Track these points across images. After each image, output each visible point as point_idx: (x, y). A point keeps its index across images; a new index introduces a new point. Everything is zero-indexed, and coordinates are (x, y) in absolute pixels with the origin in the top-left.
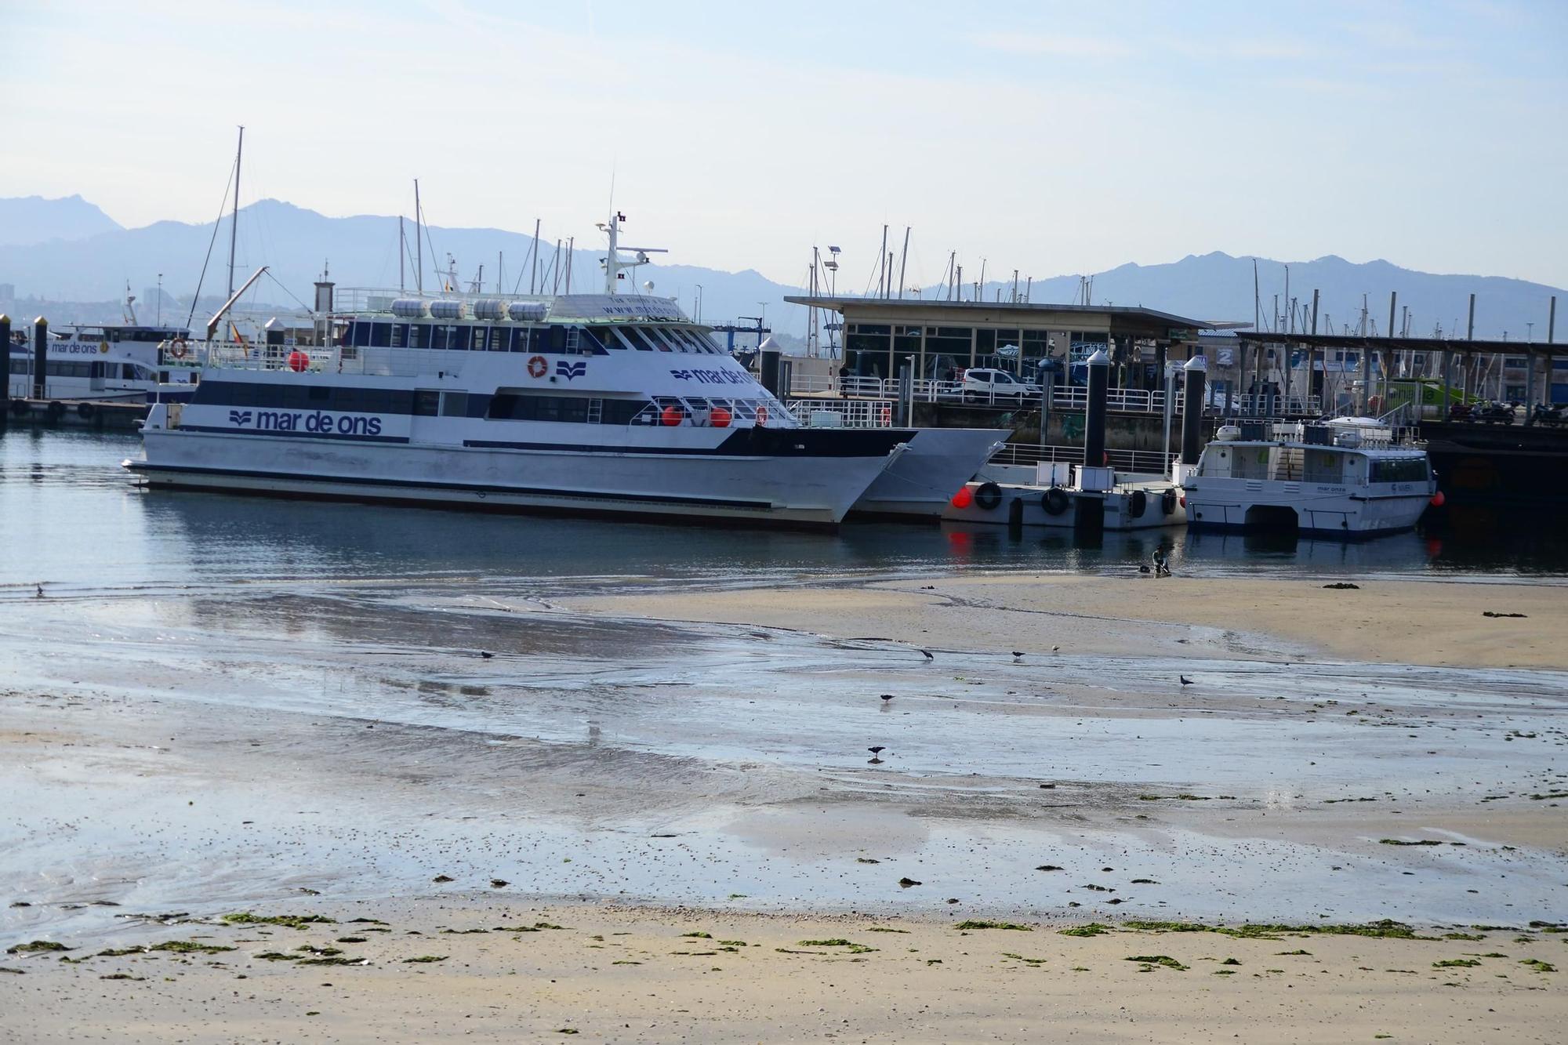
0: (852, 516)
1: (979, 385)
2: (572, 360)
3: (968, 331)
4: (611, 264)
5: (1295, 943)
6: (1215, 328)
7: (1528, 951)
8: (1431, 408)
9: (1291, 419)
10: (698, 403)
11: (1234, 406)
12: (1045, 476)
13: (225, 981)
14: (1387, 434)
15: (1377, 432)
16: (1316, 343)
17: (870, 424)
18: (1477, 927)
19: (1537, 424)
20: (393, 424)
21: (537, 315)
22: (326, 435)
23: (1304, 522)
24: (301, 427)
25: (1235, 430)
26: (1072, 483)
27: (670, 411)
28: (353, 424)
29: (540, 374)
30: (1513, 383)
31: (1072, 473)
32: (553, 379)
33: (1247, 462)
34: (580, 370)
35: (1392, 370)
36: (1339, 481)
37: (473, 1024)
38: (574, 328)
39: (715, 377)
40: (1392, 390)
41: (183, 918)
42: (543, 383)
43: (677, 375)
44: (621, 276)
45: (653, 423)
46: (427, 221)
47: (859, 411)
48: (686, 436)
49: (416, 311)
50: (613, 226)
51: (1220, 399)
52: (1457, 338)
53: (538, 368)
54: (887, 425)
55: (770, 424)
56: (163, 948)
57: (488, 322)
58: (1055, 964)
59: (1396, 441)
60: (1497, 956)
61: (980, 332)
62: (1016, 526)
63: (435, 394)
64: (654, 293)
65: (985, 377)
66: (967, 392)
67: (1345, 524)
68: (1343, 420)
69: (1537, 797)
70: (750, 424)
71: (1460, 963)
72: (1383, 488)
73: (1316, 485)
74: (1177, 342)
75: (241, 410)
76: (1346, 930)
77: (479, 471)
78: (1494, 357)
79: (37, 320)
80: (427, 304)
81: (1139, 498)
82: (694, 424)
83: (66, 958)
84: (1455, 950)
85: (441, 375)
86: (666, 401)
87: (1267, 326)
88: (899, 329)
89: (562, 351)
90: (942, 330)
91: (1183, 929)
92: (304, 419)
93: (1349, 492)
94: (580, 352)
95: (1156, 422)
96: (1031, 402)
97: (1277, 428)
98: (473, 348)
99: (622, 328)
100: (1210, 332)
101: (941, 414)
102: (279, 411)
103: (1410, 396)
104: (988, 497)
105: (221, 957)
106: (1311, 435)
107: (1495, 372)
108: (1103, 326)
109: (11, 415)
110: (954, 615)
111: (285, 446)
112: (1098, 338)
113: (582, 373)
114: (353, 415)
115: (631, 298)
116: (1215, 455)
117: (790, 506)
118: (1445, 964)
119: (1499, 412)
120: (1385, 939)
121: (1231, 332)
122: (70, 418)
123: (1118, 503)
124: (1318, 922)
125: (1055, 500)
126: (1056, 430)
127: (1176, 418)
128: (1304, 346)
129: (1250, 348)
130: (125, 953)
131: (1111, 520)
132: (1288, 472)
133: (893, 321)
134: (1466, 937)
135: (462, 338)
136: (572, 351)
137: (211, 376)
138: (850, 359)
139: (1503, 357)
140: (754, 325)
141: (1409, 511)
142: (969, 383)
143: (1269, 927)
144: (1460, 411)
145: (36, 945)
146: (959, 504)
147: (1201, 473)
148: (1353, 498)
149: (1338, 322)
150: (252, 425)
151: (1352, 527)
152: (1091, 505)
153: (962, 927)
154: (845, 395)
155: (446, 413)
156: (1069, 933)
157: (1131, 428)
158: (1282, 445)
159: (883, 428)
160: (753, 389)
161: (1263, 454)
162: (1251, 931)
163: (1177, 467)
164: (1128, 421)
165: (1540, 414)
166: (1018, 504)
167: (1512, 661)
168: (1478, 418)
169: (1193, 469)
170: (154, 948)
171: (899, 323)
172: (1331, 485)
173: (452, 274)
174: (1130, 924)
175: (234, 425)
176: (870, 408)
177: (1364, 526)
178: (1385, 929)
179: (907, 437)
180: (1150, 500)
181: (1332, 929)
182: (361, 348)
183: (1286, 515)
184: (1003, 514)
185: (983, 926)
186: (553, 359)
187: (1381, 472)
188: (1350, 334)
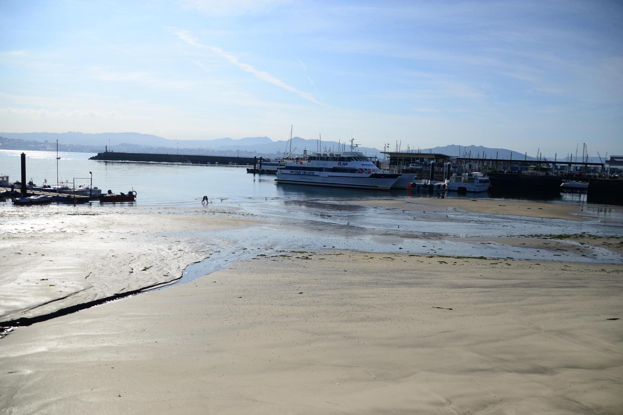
0: (391, 188)
1: (412, 167)
2: (345, 162)
3: (411, 158)
4: (352, 147)
5: (466, 260)
6: (453, 157)
7: (506, 262)
8: (490, 171)
9: (466, 173)
10: (366, 169)
11: (456, 170)
12: (423, 182)
13: (290, 261)
14: (482, 175)
15: (480, 175)
16: (470, 160)
17: (394, 173)
18: (497, 258)
19: (508, 174)
20: (316, 173)
21: (340, 155)
22: (305, 175)
23: (468, 190)
24: (302, 174)
25: (456, 174)
26: (428, 183)
27: (361, 171)
28: (310, 173)
29: (340, 165)
30: (504, 167)
31: (428, 181)
32: (342, 166)
33: (458, 180)
34: (346, 164)
35: (483, 164)
36: (474, 183)
37: (330, 269)
38: (346, 157)
39: (369, 165)
40: (483, 168)
41: (284, 251)
42: (341, 166)
43: (362, 165)
44: (353, 149)
45: (358, 173)
46: (322, 140)
47: (392, 171)
48: (364, 175)
49: (320, 155)
50: (352, 141)
51: (453, 169)
52: (494, 159)
53: (340, 164)
54: (397, 173)
55: (378, 173)
56: (281, 256)
57: (332, 156)
58: (425, 262)
59: (484, 176)
60: (501, 263)
61: (413, 158)
62: (418, 190)
63: (323, 168)
64: (359, 152)
65: (414, 165)
66: (410, 168)
67: (475, 190)
68: (475, 173)
69: (508, 236)
70: (375, 173)
71: (494, 264)
72: (481, 184)
73: (469, 184)
74: (446, 159)
75: (292, 171)
76: (475, 258)
77: (330, 181)
78: (501, 162)
79: (260, 156)
80: (322, 153)
81: (440, 185)
82: (365, 173)
83: (266, 257)
84: (493, 262)
85: (324, 165)
86: (360, 169)
87: (462, 157)
88: (399, 157)
89: (344, 161)
90: (407, 158)
91: (447, 257)
92: (302, 172)
93: (475, 185)
94: (347, 161)
95: (442, 173)
96: (421, 169)
97: (463, 174)
98: (329, 161)
99: (354, 157)
100: (452, 158)
101: (406, 171)
102: (298, 171)
103: (486, 169)
104: (414, 185)
105: (290, 258)
106: (469, 175)
107: (501, 165)
108: (434, 157)
109: (256, 171)
110: (408, 205)
111: (299, 176)
112: (433, 159)
113: (347, 165)
114: (310, 171)
115: (355, 152)
116: (452, 178)
117: (381, 186)
118: (492, 264)
119: (502, 171)
120: (482, 259)
121: (455, 158)
122: (265, 172)
123: (436, 186)
124: (470, 256)
125: (425, 186)
126: (426, 174)
127: (446, 172)
128: (468, 160)
129: (459, 161)
130: (275, 257)
131: (434, 189)
132: (465, 181)
133: (398, 156)
134: (495, 259)
135: (327, 159)
136: (345, 161)
137: (287, 165)
138: (391, 162)
139: (502, 162)
140: (375, 157)
141: (486, 188)
142: (411, 166)
143: (461, 257)
144: (495, 171)
145: (261, 255)
146: (409, 186)
147: (450, 181)
148: (476, 186)
149: (474, 156)
150: (294, 173)
151: (476, 191)
152: (431, 186)
153: (410, 256)
154: (390, 168)
155: (325, 171)
156: (428, 257)
158: (464, 177)
159: (396, 174)
160: (375, 167)
161: (461, 178)
162: (459, 258)
163: (446, 180)
164: (438, 173)
165: (509, 172)
166: (419, 186)
167: (504, 214)
168: (498, 172)
169: (449, 181)
170: (279, 256)
171: (399, 156)
172: (472, 184)
173: (326, 149)
174: (438, 256)
175: (291, 173)
176: (394, 170)
177: (478, 190)
178: (482, 258)
179: (400, 175)
180: (441, 186)
181: (472, 258)
182: (311, 161)
183: (465, 189)
184: (416, 188)
185: (413, 256)
186: (342, 162)
187: (481, 181)
188: (476, 158)
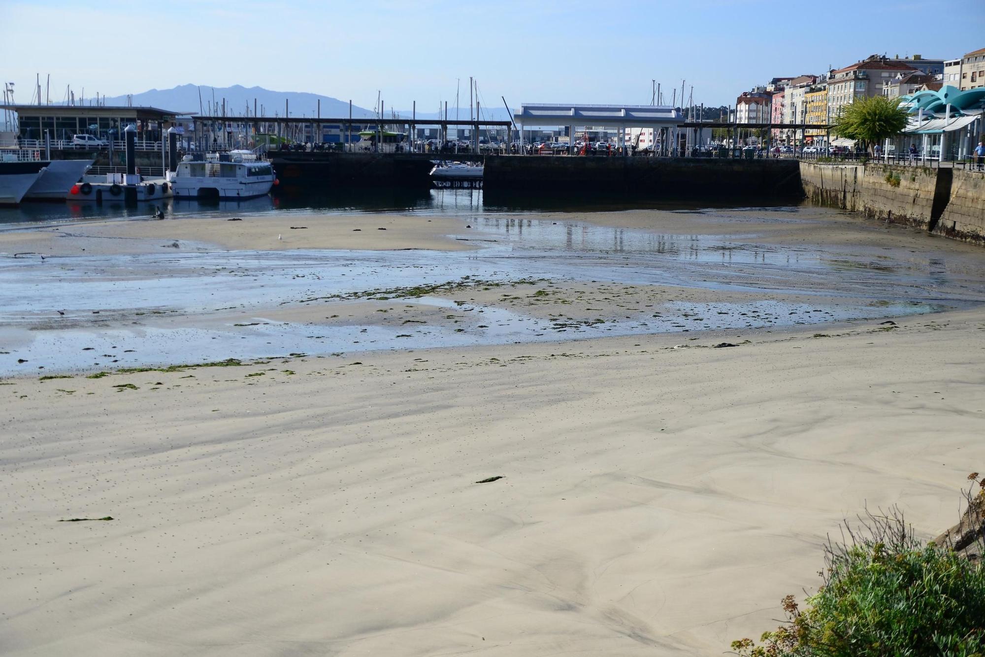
0: (25, 199)
1: (81, 142)
3: (75, 119)
6: (182, 115)
8: (273, 146)
9: (214, 152)
11: (191, 147)
12: (110, 179)
14: (254, 157)
15: (250, 156)
16: (226, 120)
17: (30, 159)
19: (315, 151)
23: (222, 194)
25: (191, 157)
26: (122, 182)
30: (307, 134)
31: (122, 177)
33: (197, 170)
35: (257, 131)
36: (235, 176)
40: (257, 139)
47: (25, 154)
51: (185, 144)
52: (282, 117)
54: (38, 159)
59: (259, 159)
61: (80, 119)
62: (99, 201)
65: (83, 138)
66: (76, 145)
67: (238, 194)
68: (236, 151)
72: (253, 179)
73: (225, 179)
74: (166, 121)
78: (300, 124)
81: (152, 188)
87: (206, 114)
88: (44, 118)
90: (63, 119)
93: (239, 181)
95: (158, 155)
96: (104, 148)
97: (208, 156)
100: (180, 117)
101: (66, 154)
103: (265, 141)
104: (86, 190)
106: (222, 158)
107: (299, 131)
108: (134, 115)
110: (65, 241)
112: (132, 120)
116: (183, 168)
119: (300, 146)
121: (189, 117)
123: (143, 190)
125: (115, 189)
126: (117, 160)
127: (166, 153)
128: (220, 121)
129: (199, 123)
131: (141, 197)
132: (213, 174)
133: (40, 115)
138: (22, 132)
139: (304, 124)
141: (265, 188)
142: (76, 141)
144: (285, 146)
146: (73, 193)
147: (178, 175)
148: (241, 183)
149: (236, 110)
151: (241, 195)
152: (131, 190)
154: (20, 147)
157: (148, 158)
158: (210, 162)
159: (36, 161)
161: (203, 167)
163: (167, 173)
164: (147, 155)
165: (317, 147)
166: (100, 191)
167: (300, 246)
168: (292, 149)
169: (174, 174)
171: (44, 116)
172: (231, 178)
176: (30, 153)
177: (246, 194)
179: (47, 165)
180: (157, 188)
183: (214, 191)
184: (93, 196)
187: (252, 172)
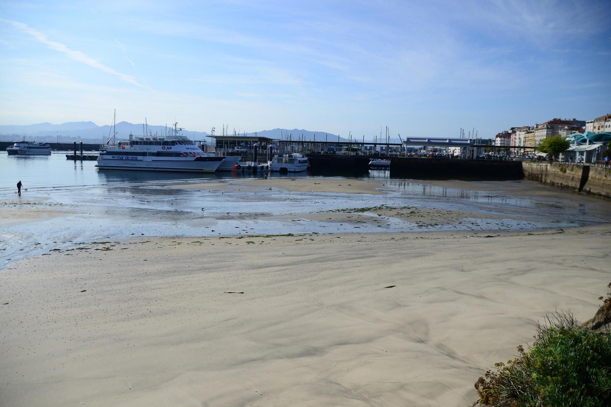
0: (216, 171)
1: (238, 149)
2: (169, 147)
3: (236, 141)
4: (176, 131)
6: (275, 140)
7: (311, 237)
8: (309, 152)
9: (286, 154)
10: (191, 153)
11: (278, 152)
12: (248, 164)
14: (301, 156)
15: (300, 156)
16: (291, 142)
17: (219, 156)
18: (304, 234)
19: (325, 154)
20: (140, 158)
21: (163, 139)
22: (129, 160)
23: (289, 170)
24: (124, 159)
25: (278, 156)
26: (252, 165)
27: (186, 154)
28: (133, 158)
29: (164, 149)
31: (252, 163)
32: (166, 150)
33: (280, 161)
34: (171, 148)
35: (303, 146)
36: (294, 163)
38: (169, 141)
39: (193, 149)
42: (165, 150)
43: (187, 149)
44: (177, 133)
45: (183, 157)
46: (148, 124)
47: (218, 154)
48: (188, 159)
49: (143, 139)
50: (176, 124)
51: (276, 151)
53: (164, 148)
54: (222, 156)
55: (202, 156)
56: (78, 249)
57: (155, 141)
60: (306, 238)
61: (238, 141)
62: (243, 172)
63: (147, 153)
64: (183, 135)
65: (239, 148)
66: (236, 151)
67: (295, 170)
68: (295, 154)
70: (199, 156)
71: (299, 240)
72: (300, 164)
73: (291, 164)
74: (269, 142)
75: (114, 156)
77: (155, 165)
79: (81, 142)
80: (145, 138)
81: (263, 167)
82: (190, 157)
83: (59, 252)
85: (147, 149)
86: (185, 153)
87: (284, 139)
88: (225, 141)
89: (168, 145)
90: (232, 141)
91: (256, 237)
92: (124, 157)
94: (171, 145)
95: (266, 155)
96: (246, 152)
97: (284, 155)
98: (153, 145)
99: (178, 141)
100: (274, 141)
101: (232, 154)
102: (120, 156)
104: (239, 167)
106: (289, 156)
108: (257, 140)
109: (77, 158)
110: (230, 186)
111: (121, 162)
112: (256, 142)
113: (171, 149)
114: (133, 156)
115: (179, 136)
116: (275, 160)
117: (206, 169)
118: (297, 240)
119: (319, 152)
120: (289, 236)
121: (278, 141)
122: (87, 158)
123: (259, 168)
125: (249, 167)
126: (250, 156)
127: (269, 154)
128: (289, 142)
129: (281, 143)
131: (258, 170)
132: (286, 162)
133: (224, 139)
134: (302, 236)
135: (151, 143)
136: (169, 145)
137: (108, 150)
138: (217, 146)
140: (204, 141)
142: (236, 149)
143: (270, 236)
145: (55, 250)
146: (234, 168)
147: (272, 163)
148: (296, 166)
149: (295, 138)
150: (116, 158)
151: (296, 170)
152: (255, 168)
153: (220, 238)
154: (216, 151)
155: (149, 156)
157: (262, 156)
158: (285, 158)
159: (221, 156)
160: (200, 151)
161: (282, 159)
162: (267, 236)
163: (269, 162)
164: (261, 155)
166: (244, 168)
167: (317, 191)
169: (271, 162)
170: (76, 249)
171: (225, 140)
173: (151, 133)
175: (113, 159)
176: (219, 153)
177: (298, 170)
179: (225, 158)
180: (264, 167)
182: (134, 145)
183: (286, 169)
184: (241, 170)
185: (223, 238)
186: (166, 146)
187: (300, 162)
